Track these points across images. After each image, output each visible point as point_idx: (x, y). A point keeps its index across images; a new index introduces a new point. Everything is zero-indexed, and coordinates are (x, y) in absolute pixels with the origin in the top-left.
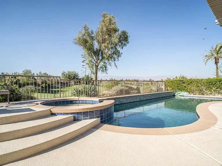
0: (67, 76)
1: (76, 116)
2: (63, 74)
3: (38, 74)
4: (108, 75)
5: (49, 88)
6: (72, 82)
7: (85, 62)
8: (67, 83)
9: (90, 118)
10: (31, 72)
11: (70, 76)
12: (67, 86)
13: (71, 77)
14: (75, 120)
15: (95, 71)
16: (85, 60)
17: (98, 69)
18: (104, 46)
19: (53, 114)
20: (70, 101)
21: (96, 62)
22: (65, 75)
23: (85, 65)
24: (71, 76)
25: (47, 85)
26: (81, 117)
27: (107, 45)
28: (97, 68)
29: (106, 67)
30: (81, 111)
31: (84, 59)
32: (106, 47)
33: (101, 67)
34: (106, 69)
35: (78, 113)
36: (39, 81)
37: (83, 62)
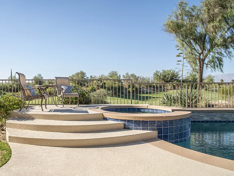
0: (161, 76)
1: (126, 123)
2: (156, 74)
3: (124, 76)
4: (224, 74)
5: (137, 93)
6: (169, 86)
7: (182, 55)
8: (161, 87)
9: (143, 129)
10: (117, 74)
11: (165, 76)
12: (161, 91)
13: (167, 79)
14: (126, 128)
15: (198, 68)
16: (181, 53)
17: (205, 65)
18: (213, 26)
19: (105, 119)
20: (137, 109)
21: (200, 54)
22: (158, 75)
23: (182, 60)
24: (167, 76)
25: (134, 89)
26: (132, 125)
27: (217, 24)
28: (203, 64)
29: (220, 60)
30: (132, 119)
31: (180, 51)
32: (216, 28)
33: (211, 62)
34: (220, 64)
35: (128, 121)
36: (125, 84)
37: (177, 56)
